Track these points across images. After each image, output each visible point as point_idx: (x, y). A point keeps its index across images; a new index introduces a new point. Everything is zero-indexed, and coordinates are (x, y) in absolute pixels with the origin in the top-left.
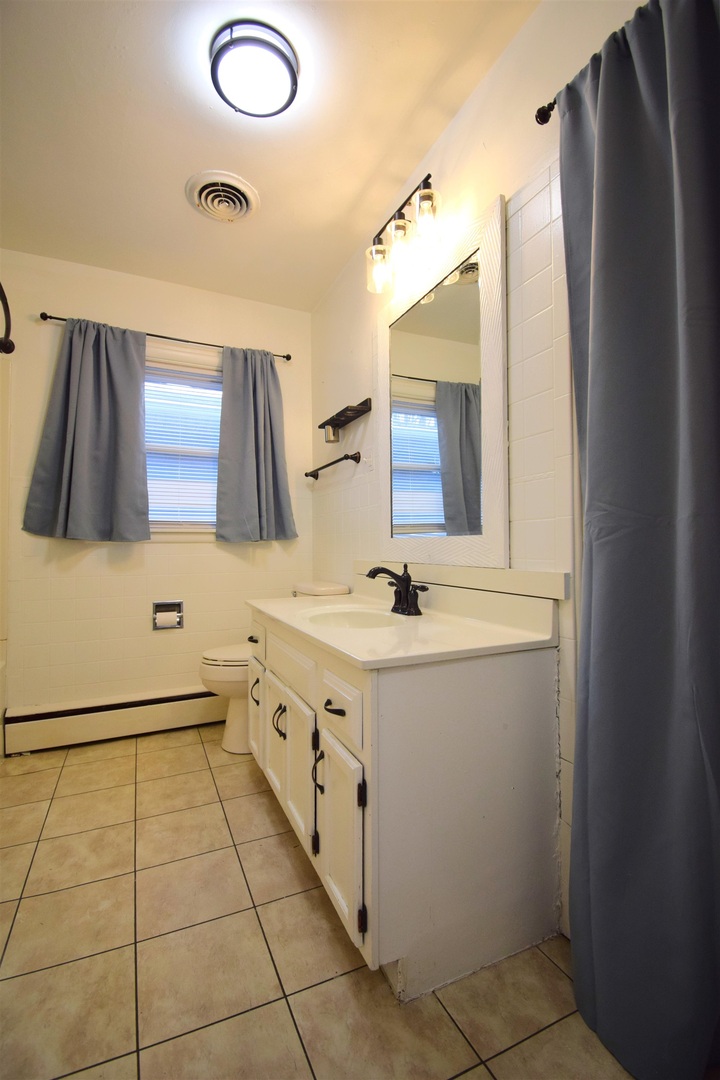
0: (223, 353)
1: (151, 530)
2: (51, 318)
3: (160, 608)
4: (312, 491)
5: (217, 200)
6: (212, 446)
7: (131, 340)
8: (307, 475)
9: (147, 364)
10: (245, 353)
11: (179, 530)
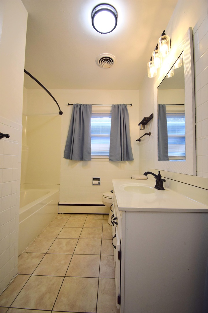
0: (112, 107)
1: (92, 158)
2: (70, 104)
3: (94, 179)
4: (139, 145)
5: (104, 62)
6: (108, 134)
7: (88, 107)
8: (137, 140)
9: (92, 113)
10: (118, 105)
11: (100, 158)
